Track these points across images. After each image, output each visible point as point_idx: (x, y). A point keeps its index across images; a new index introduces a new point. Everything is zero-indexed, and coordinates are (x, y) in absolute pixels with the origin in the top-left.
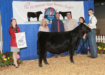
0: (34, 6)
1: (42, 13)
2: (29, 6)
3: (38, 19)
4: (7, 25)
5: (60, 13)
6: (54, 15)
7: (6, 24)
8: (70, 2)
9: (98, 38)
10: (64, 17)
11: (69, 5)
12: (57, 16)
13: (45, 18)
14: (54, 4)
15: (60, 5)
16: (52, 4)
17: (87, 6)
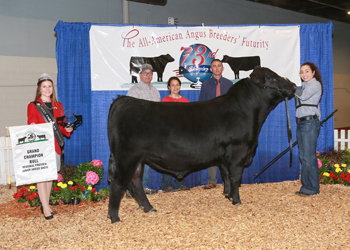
0: (151, 40)
1: (172, 60)
2: (136, 40)
3: (160, 76)
4: (74, 91)
5: (226, 59)
6: (206, 66)
7: (70, 88)
9: (339, 137)
10: (237, 73)
11: (253, 38)
12: (215, 69)
13: (180, 73)
14: (208, 33)
15: (226, 38)
16: (203, 35)
17: (312, 38)
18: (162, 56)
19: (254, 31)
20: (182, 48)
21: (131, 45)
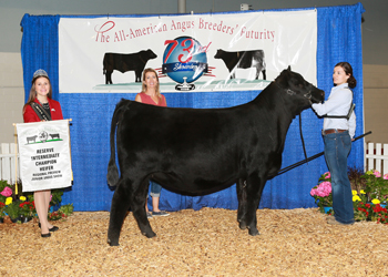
0: (129, 33)
1: (155, 56)
2: (111, 34)
3: (139, 76)
8: (261, 13)
13: (164, 72)
14: (197, 24)
15: (221, 28)
18: (142, 52)
20: (167, 42)
21: (105, 39)
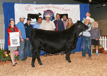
3: (37, 20)
12: (57, 17)
19: (66, 6)
20: (44, 11)
21: (28, 10)
